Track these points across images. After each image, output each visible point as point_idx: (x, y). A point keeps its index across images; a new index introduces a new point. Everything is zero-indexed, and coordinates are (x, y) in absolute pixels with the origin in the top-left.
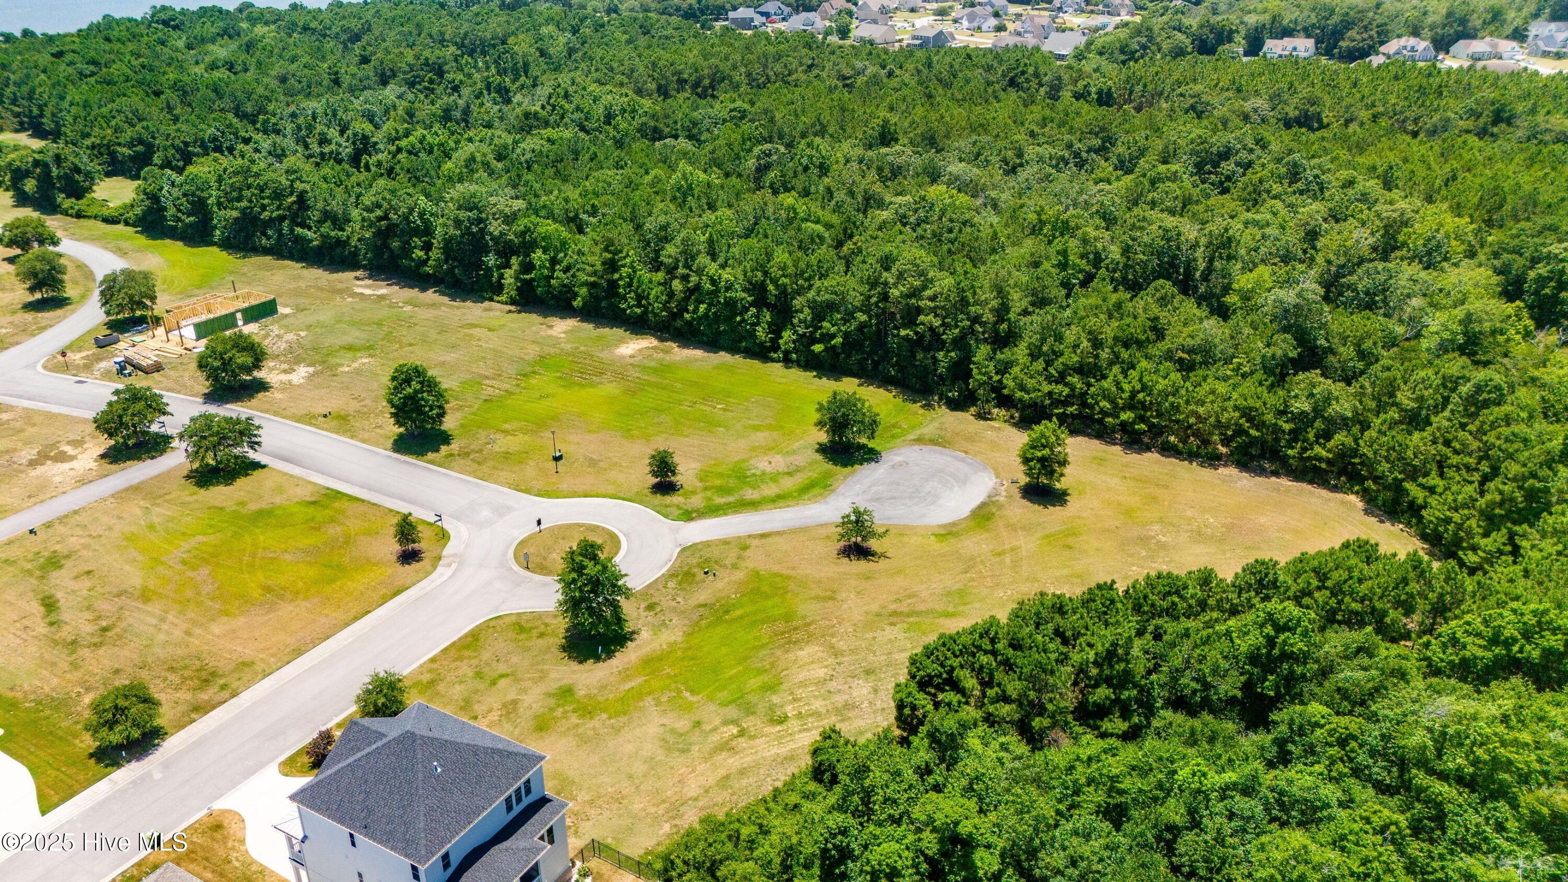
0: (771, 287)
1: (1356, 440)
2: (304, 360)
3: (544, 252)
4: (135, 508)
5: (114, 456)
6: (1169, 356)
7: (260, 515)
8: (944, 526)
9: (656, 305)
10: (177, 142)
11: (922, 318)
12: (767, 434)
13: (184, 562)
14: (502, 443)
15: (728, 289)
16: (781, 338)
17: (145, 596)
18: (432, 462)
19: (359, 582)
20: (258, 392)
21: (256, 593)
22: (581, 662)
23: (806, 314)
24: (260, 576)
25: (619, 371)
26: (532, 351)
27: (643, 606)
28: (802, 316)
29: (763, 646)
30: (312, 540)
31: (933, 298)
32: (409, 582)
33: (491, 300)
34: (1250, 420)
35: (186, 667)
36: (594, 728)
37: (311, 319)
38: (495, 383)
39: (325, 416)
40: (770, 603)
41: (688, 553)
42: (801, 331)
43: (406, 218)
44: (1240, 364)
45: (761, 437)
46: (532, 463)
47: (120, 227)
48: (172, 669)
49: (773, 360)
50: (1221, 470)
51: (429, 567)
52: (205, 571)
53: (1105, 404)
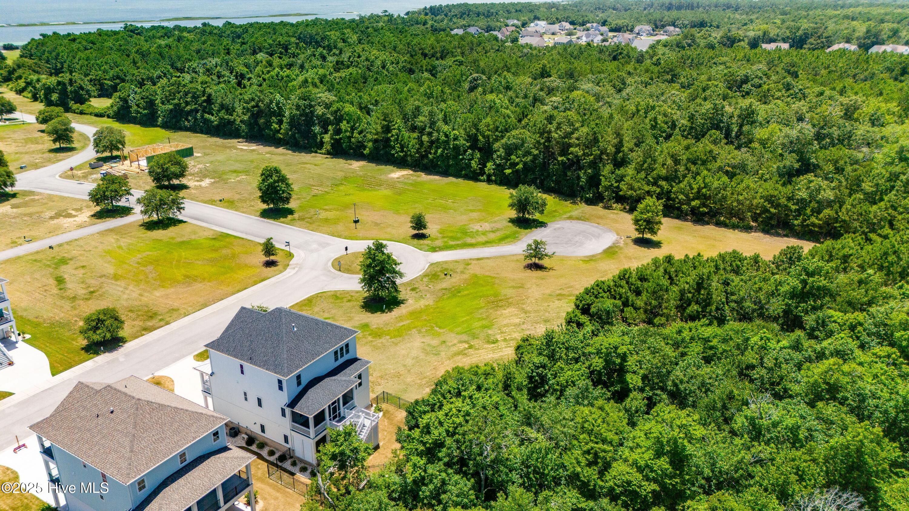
0: (480, 137)
1: (837, 213)
2: (208, 176)
3: (348, 123)
4: (111, 239)
5: (100, 215)
6: (720, 169)
7: (183, 243)
8: (587, 257)
9: (412, 150)
10: (138, 78)
11: (571, 149)
12: (479, 213)
13: (138, 263)
14: (323, 215)
15: (455, 139)
16: (486, 167)
17: (116, 277)
18: (283, 222)
19: (241, 275)
20: (182, 189)
21: (180, 278)
22: (372, 313)
23: (502, 152)
24: (183, 271)
25: (391, 185)
26: (340, 174)
27: (409, 289)
28: (498, 153)
29: (481, 308)
30: (214, 255)
31: (578, 139)
32: (270, 275)
33: (316, 152)
34: (771, 202)
35: (139, 311)
36: (382, 343)
37: (211, 158)
38: (320, 189)
39: (221, 201)
40: (484, 289)
41: (434, 266)
42: (498, 162)
43: (268, 106)
44: (763, 174)
45: (475, 215)
46: (341, 224)
47: (105, 119)
48: (131, 311)
49: (480, 181)
50: (753, 234)
51: (282, 269)
52: (151, 268)
53: (681, 197)
